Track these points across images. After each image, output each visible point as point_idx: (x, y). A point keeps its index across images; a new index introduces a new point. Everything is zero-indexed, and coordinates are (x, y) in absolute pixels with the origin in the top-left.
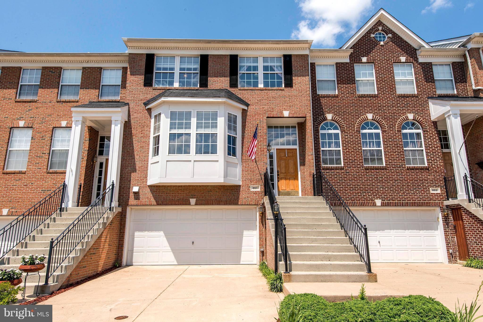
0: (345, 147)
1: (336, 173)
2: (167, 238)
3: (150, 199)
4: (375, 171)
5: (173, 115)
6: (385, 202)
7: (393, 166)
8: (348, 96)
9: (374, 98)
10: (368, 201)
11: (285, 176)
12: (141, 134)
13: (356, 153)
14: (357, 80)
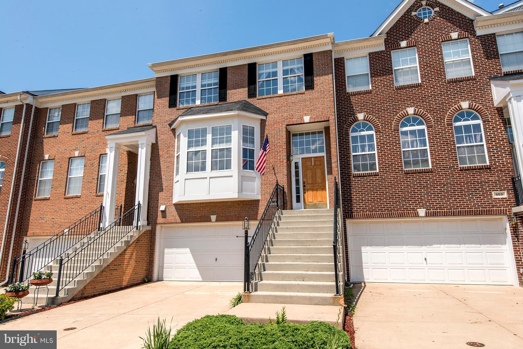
0: (380, 149)
1: (369, 180)
2: (192, 255)
3: (176, 217)
4: (418, 175)
5: (190, 134)
6: (431, 212)
7: (441, 168)
8: (384, 90)
9: (417, 88)
10: (409, 210)
11: (312, 187)
12: (167, 154)
13: (393, 155)
14: (395, 70)
